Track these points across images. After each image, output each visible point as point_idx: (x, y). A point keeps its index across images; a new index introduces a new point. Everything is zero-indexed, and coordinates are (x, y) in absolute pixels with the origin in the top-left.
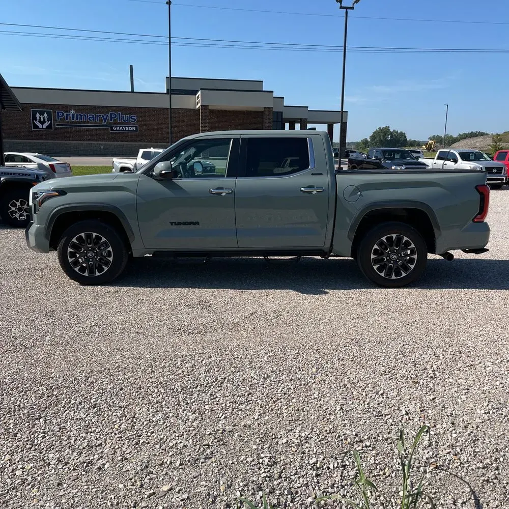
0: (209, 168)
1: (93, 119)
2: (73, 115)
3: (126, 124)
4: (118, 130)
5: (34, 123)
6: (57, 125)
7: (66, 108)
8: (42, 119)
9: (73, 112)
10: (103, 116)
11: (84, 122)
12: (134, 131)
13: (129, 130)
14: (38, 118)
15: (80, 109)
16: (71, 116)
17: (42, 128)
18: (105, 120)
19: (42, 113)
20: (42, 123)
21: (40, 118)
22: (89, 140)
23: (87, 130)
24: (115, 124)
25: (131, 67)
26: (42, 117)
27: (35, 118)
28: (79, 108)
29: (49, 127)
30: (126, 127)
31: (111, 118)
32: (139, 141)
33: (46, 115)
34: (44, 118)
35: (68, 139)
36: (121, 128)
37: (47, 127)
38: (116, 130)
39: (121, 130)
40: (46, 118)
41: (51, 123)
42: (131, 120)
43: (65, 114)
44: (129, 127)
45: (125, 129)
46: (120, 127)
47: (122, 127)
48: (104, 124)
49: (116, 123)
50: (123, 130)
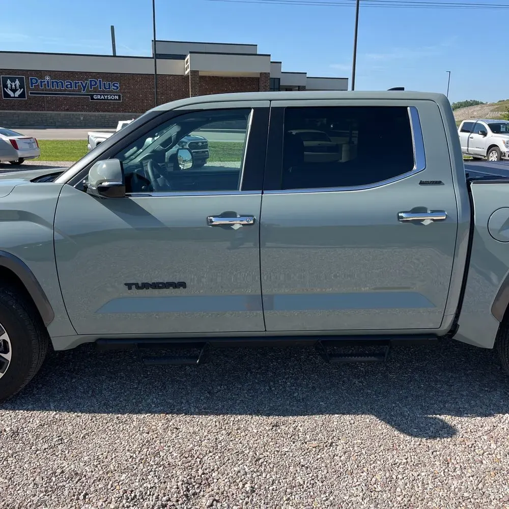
0: (200, 144)
1: (71, 87)
2: (48, 82)
3: (109, 92)
4: (99, 99)
5: (4, 90)
6: (31, 93)
7: (40, 74)
8: (13, 86)
9: (48, 78)
10: (81, 83)
11: (60, 90)
12: (117, 100)
13: (111, 99)
14: (9, 86)
15: (58, 75)
16: (46, 83)
17: (14, 97)
18: (84, 88)
19: (13, 80)
20: (14, 91)
21: (11, 85)
22: (67, 110)
23: (65, 99)
24: (95, 92)
25: (112, 28)
26: (13, 84)
27: (5, 86)
28: (55, 74)
29: (22, 95)
30: (108, 95)
31: (91, 85)
32: (123, 111)
33: (17, 82)
34: (15, 85)
35: (43, 109)
36: (102, 97)
37: (20, 96)
38: (97, 99)
39: (102, 99)
40: (18, 85)
41: (24, 91)
42: (113, 87)
43: (39, 81)
44: (111, 95)
45: (107, 97)
46: (101, 95)
47: (104, 95)
48: (83, 92)
49: (96, 90)
50: (105, 99)
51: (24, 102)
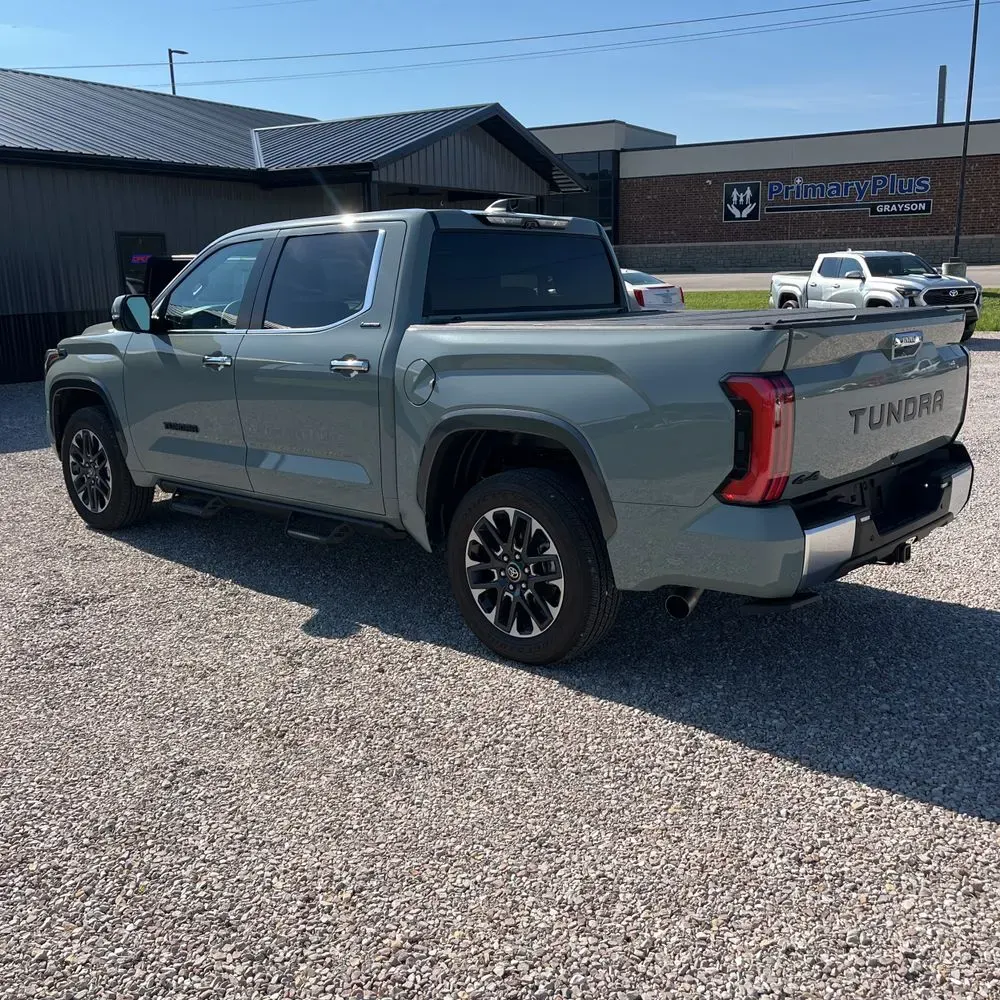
1: (838, 194)
2: (798, 187)
4: (887, 213)
5: (726, 207)
6: (768, 210)
7: (786, 174)
8: (741, 200)
9: (799, 181)
10: (858, 184)
11: (819, 201)
12: (922, 211)
13: (911, 211)
14: (735, 199)
15: (812, 173)
16: (795, 189)
17: (741, 219)
18: (861, 193)
19: (742, 190)
20: (741, 208)
21: (738, 198)
22: (825, 236)
23: (824, 216)
24: (882, 199)
25: (943, 70)
26: (742, 196)
27: (729, 200)
28: (810, 173)
29: (753, 215)
30: (905, 203)
31: (875, 186)
32: (932, 233)
33: (749, 192)
34: (745, 198)
35: (783, 235)
36: (894, 208)
37: (750, 216)
38: (883, 213)
39: (894, 212)
40: (748, 197)
41: (756, 208)
42: (918, 187)
43: (784, 188)
44: (911, 203)
45: (903, 208)
46: (891, 205)
47: (896, 204)
48: (858, 202)
49: (883, 196)
50: (898, 212)
51: (754, 226)
